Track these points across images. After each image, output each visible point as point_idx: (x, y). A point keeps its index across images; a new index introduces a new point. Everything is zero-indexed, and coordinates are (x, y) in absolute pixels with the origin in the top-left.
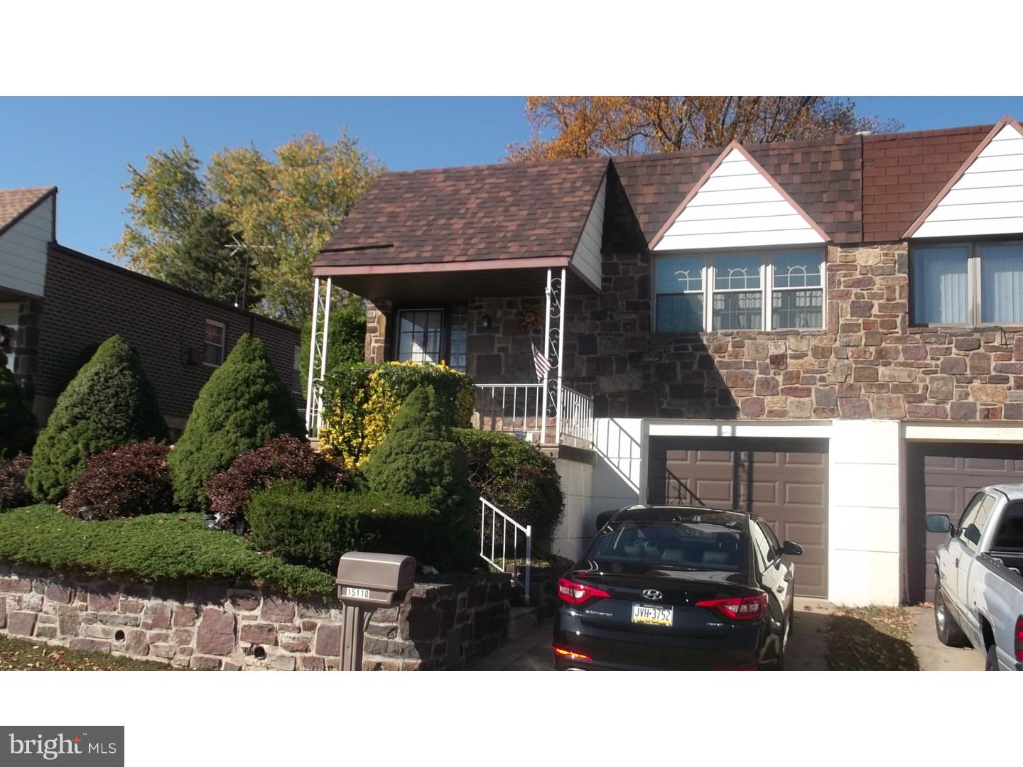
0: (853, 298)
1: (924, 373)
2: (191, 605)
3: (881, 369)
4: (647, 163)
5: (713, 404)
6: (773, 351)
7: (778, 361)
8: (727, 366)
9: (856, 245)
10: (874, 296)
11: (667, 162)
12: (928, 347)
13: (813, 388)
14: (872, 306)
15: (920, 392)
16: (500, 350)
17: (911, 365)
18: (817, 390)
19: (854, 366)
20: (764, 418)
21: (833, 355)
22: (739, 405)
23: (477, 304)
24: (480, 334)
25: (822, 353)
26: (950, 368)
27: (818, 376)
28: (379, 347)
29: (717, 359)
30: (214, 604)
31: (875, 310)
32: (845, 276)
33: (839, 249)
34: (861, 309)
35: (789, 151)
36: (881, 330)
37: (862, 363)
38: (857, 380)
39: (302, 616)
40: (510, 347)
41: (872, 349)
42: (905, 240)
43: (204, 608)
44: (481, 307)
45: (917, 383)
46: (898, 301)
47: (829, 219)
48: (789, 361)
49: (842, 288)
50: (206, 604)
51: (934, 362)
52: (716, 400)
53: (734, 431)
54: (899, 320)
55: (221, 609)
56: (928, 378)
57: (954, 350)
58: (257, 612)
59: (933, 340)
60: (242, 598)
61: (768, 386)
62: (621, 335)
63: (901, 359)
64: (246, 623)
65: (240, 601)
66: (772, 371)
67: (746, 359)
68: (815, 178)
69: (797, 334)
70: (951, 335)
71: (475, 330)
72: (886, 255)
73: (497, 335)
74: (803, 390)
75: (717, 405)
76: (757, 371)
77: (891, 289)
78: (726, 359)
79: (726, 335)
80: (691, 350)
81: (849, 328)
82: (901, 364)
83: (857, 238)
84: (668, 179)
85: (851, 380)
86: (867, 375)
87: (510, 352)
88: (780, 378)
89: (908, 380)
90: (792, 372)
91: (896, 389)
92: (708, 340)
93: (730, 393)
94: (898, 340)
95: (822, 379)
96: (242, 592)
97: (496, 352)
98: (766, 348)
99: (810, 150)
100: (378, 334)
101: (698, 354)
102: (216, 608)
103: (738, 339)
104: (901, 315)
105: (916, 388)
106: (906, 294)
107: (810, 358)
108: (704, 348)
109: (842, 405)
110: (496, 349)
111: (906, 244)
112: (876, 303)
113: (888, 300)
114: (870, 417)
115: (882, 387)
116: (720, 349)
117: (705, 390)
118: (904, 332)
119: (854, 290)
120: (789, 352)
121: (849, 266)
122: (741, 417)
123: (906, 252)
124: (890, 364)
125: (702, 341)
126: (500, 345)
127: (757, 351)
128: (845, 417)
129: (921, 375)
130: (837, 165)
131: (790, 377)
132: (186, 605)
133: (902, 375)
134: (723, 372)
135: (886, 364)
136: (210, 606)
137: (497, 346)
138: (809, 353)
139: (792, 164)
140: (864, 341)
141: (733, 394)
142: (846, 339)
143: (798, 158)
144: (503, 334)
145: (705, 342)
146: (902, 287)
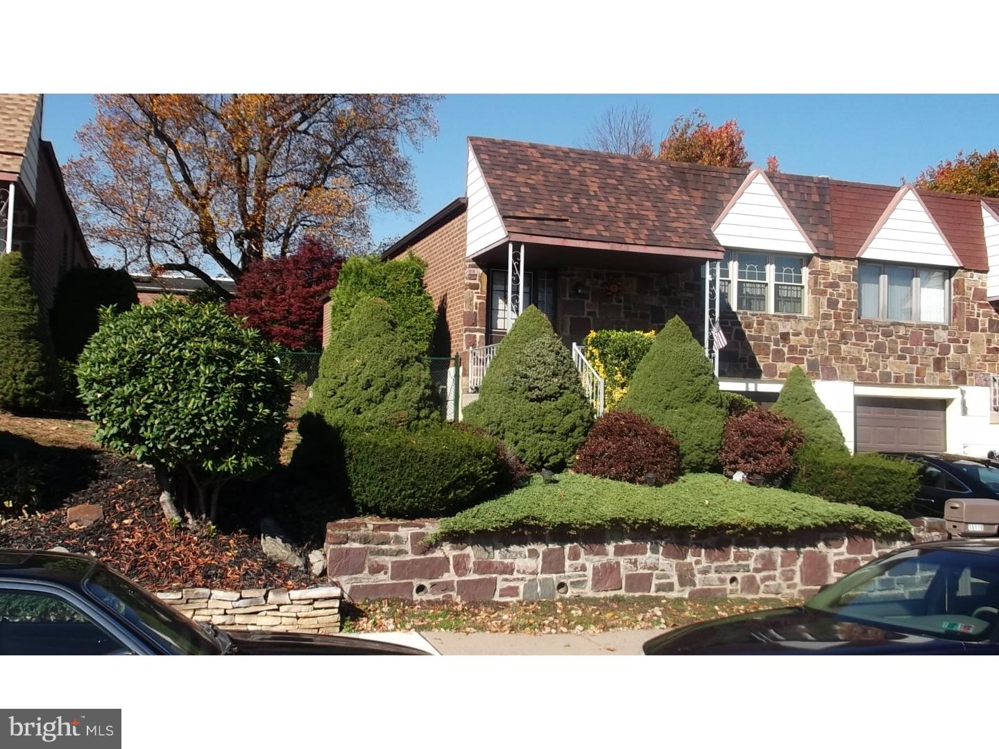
0: (828, 296)
1: (866, 350)
2: (792, 549)
3: (843, 347)
4: (693, 172)
5: (745, 366)
6: (781, 330)
7: (785, 337)
8: (753, 338)
9: (829, 258)
10: (840, 295)
11: (707, 173)
12: (867, 333)
13: (805, 357)
14: (838, 302)
15: (864, 364)
16: (589, 314)
17: (859, 345)
18: (807, 359)
19: (828, 344)
20: (777, 378)
21: (816, 335)
22: (762, 368)
23: (569, 272)
24: (572, 299)
25: (810, 333)
26: (879, 348)
27: (808, 349)
28: (481, 303)
29: (747, 333)
30: (811, 546)
31: (840, 306)
32: (824, 279)
33: (820, 260)
34: (832, 304)
35: (786, 181)
36: (843, 320)
37: (833, 341)
38: (830, 354)
39: (877, 548)
40: (597, 312)
41: (838, 332)
42: (856, 259)
43: (802, 550)
44: (573, 275)
45: (862, 357)
46: (853, 300)
47: (815, 236)
48: (791, 337)
49: (822, 287)
50: (804, 547)
51: (870, 344)
52: (747, 363)
53: (756, 387)
54: (853, 313)
55: (816, 549)
56: (867, 354)
57: (880, 337)
58: (843, 549)
59: (870, 329)
60: (832, 539)
61: (778, 355)
62: (682, 309)
63: (854, 340)
64: (837, 558)
65: (831, 542)
66: (781, 344)
67: (765, 334)
68: (803, 205)
69: (796, 318)
70: (880, 326)
71: (568, 295)
72: (846, 267)
73: (587, 302)
74: (800, 358)
75: (748, 368)
76: (772, 344)
77: (849, 291)
78: (753, 334)
79: (753, 315)
80: (730, 325)
81: (826, 317)
82: (854, 344)
83: (831, 253)
84: (709, 188)
85: (827, 354)
86: (835, 350)
87: (598, 316)
88: (786, 350)
89: (858, 355)
90: (793, 346)
91: (851, 361)
92: (741, 318)
93: (755, 358)
94: (852, 327)
95: (811, 352)
96: (831, 535)
97: (585, 316)
98: (777, 327)
99: (798, 183)
100: (479, 291)
101: (735, 328)
102: (812, 549)
103: (760, 319)
104: (854, 310)
105: (861, 360)
106: (857, 297)
107: (803, 336)
108: (739, 324)
109: (822, 370)
110: (586, 313)
111: (856, 261)
112: (841, 300)
113: (848, 299)
114: (837, 379)
115: (844, 359)
116: (749, 326)
117: (740, 356)
118: (856, 322)
119: (830, 290)
120: (791, 331)
121: (825, 272)
122: (763, 377)
123: (856, 267)
124: (847, 343)
125: (737, 318)
126: (589, 310)
127: (772, 329)
128: (824, 379)
129: (864, 352)
130: (816, 198)
131: (792, 349)
132: (789, 549)
133: (855, 352)
134: (752, 343)
135: (846, 343)
136: (808, 549)
137: (587, 310)
138: (803, 332)
139: (789, 192)
140: (834, 326)
141: (758, 359)
142: (824, 324)
143: (792, 188)
144: (592, 301)
145: (739, 319)
146: (855, 291)
